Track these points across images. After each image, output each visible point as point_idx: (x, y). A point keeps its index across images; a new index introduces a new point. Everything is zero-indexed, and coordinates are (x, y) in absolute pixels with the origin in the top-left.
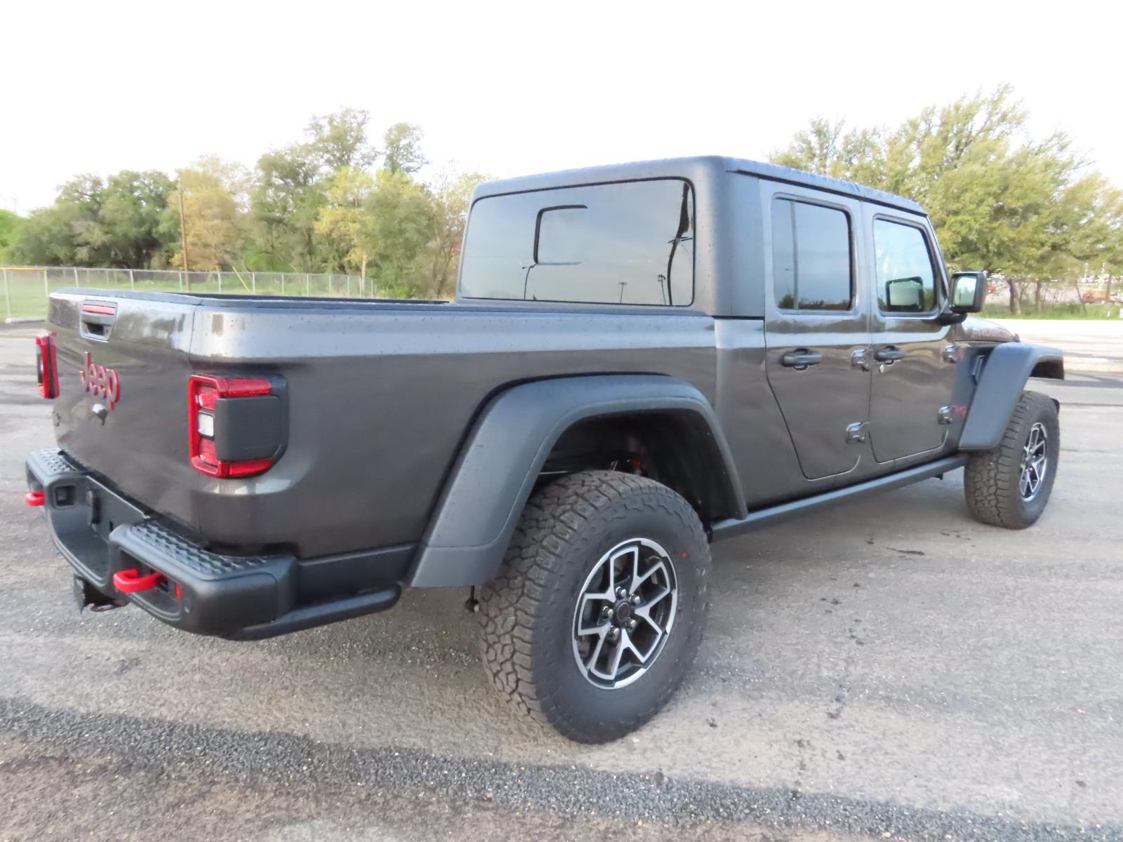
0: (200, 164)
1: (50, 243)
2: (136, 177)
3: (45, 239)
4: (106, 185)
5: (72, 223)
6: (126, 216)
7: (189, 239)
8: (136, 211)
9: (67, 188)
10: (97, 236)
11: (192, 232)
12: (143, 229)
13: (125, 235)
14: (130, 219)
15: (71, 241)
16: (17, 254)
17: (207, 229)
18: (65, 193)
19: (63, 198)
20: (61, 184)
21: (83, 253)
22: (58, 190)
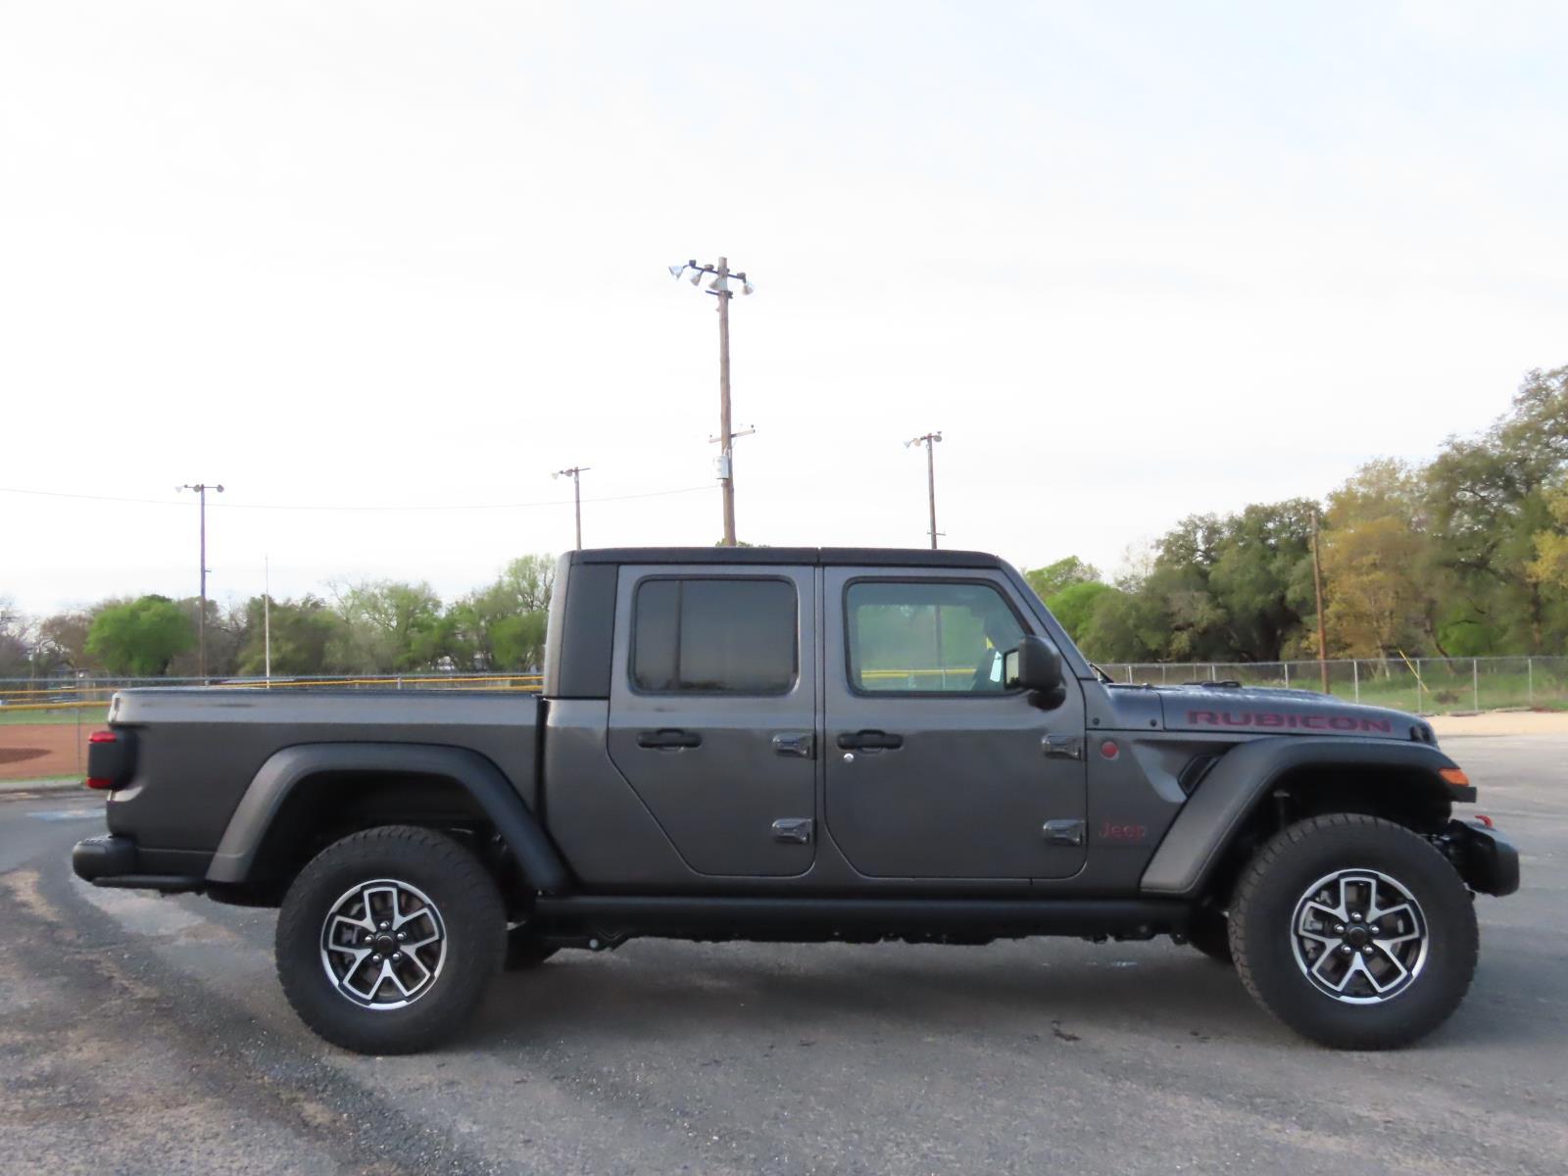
0: (1361, 483)
1: (1137, 627)
2: (1270, 514)
3: (1131, 622)
4: (1226, 534)
5: (1169, 595)
6: (1247, 578)
7: (1333, 608)
8: (1263, 569)
9: (1170, 543)
10: (1203, 613)
11: (1338, 596)
12: (1272, 596)
13: (1245, 608)
14: (1252, 582)
15: (1165, 623)
16: (1097, 646)
17: (1364, 590)
18: (1168, 550)
19: (1166, 558)
20: (1162, 538)
21: (1182, 641)
22: (1158, 548)
